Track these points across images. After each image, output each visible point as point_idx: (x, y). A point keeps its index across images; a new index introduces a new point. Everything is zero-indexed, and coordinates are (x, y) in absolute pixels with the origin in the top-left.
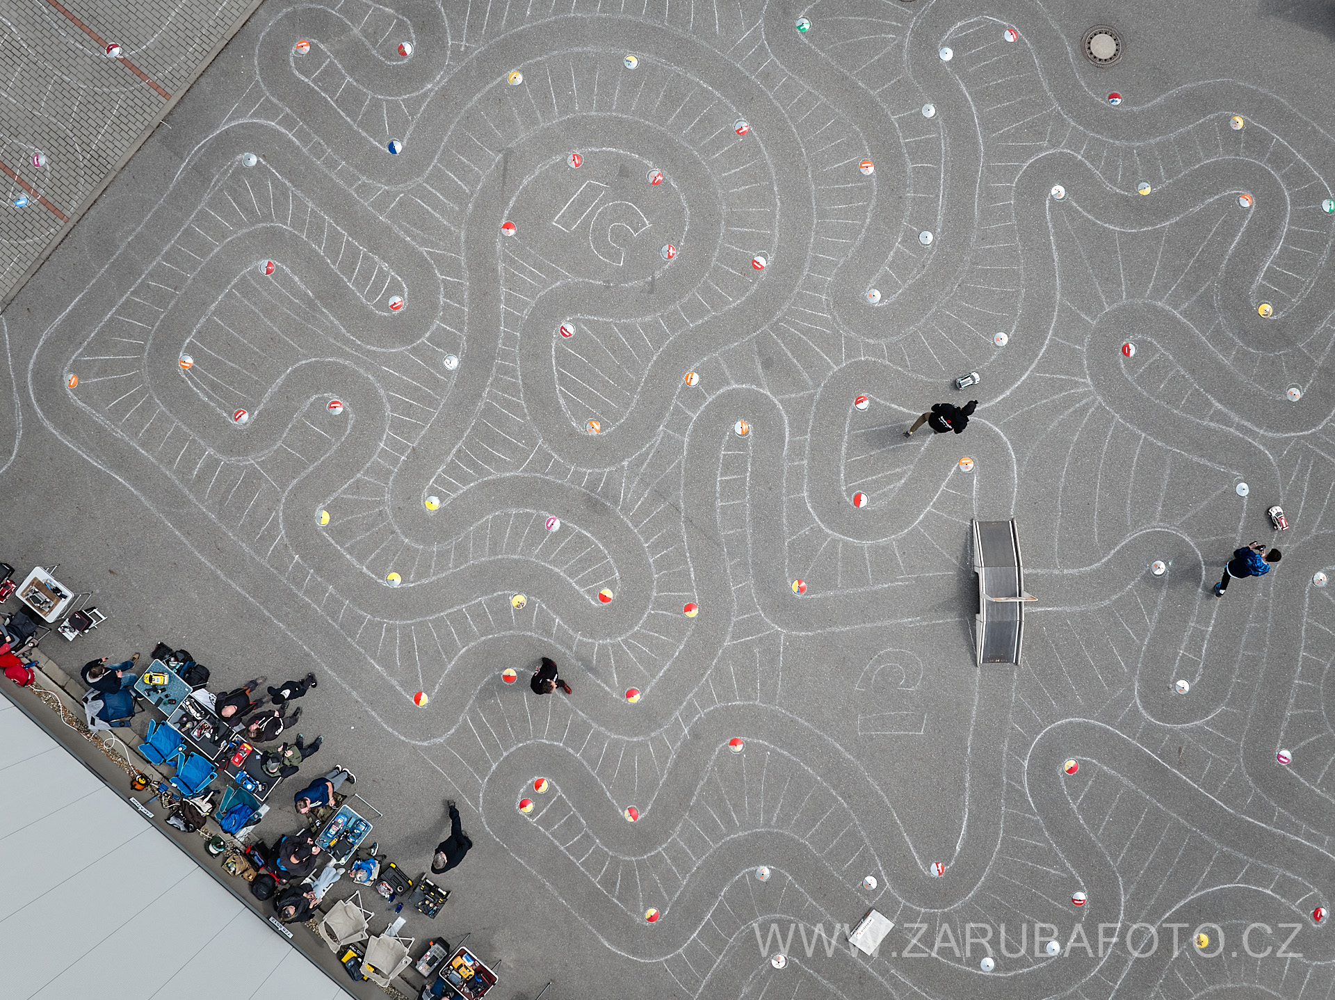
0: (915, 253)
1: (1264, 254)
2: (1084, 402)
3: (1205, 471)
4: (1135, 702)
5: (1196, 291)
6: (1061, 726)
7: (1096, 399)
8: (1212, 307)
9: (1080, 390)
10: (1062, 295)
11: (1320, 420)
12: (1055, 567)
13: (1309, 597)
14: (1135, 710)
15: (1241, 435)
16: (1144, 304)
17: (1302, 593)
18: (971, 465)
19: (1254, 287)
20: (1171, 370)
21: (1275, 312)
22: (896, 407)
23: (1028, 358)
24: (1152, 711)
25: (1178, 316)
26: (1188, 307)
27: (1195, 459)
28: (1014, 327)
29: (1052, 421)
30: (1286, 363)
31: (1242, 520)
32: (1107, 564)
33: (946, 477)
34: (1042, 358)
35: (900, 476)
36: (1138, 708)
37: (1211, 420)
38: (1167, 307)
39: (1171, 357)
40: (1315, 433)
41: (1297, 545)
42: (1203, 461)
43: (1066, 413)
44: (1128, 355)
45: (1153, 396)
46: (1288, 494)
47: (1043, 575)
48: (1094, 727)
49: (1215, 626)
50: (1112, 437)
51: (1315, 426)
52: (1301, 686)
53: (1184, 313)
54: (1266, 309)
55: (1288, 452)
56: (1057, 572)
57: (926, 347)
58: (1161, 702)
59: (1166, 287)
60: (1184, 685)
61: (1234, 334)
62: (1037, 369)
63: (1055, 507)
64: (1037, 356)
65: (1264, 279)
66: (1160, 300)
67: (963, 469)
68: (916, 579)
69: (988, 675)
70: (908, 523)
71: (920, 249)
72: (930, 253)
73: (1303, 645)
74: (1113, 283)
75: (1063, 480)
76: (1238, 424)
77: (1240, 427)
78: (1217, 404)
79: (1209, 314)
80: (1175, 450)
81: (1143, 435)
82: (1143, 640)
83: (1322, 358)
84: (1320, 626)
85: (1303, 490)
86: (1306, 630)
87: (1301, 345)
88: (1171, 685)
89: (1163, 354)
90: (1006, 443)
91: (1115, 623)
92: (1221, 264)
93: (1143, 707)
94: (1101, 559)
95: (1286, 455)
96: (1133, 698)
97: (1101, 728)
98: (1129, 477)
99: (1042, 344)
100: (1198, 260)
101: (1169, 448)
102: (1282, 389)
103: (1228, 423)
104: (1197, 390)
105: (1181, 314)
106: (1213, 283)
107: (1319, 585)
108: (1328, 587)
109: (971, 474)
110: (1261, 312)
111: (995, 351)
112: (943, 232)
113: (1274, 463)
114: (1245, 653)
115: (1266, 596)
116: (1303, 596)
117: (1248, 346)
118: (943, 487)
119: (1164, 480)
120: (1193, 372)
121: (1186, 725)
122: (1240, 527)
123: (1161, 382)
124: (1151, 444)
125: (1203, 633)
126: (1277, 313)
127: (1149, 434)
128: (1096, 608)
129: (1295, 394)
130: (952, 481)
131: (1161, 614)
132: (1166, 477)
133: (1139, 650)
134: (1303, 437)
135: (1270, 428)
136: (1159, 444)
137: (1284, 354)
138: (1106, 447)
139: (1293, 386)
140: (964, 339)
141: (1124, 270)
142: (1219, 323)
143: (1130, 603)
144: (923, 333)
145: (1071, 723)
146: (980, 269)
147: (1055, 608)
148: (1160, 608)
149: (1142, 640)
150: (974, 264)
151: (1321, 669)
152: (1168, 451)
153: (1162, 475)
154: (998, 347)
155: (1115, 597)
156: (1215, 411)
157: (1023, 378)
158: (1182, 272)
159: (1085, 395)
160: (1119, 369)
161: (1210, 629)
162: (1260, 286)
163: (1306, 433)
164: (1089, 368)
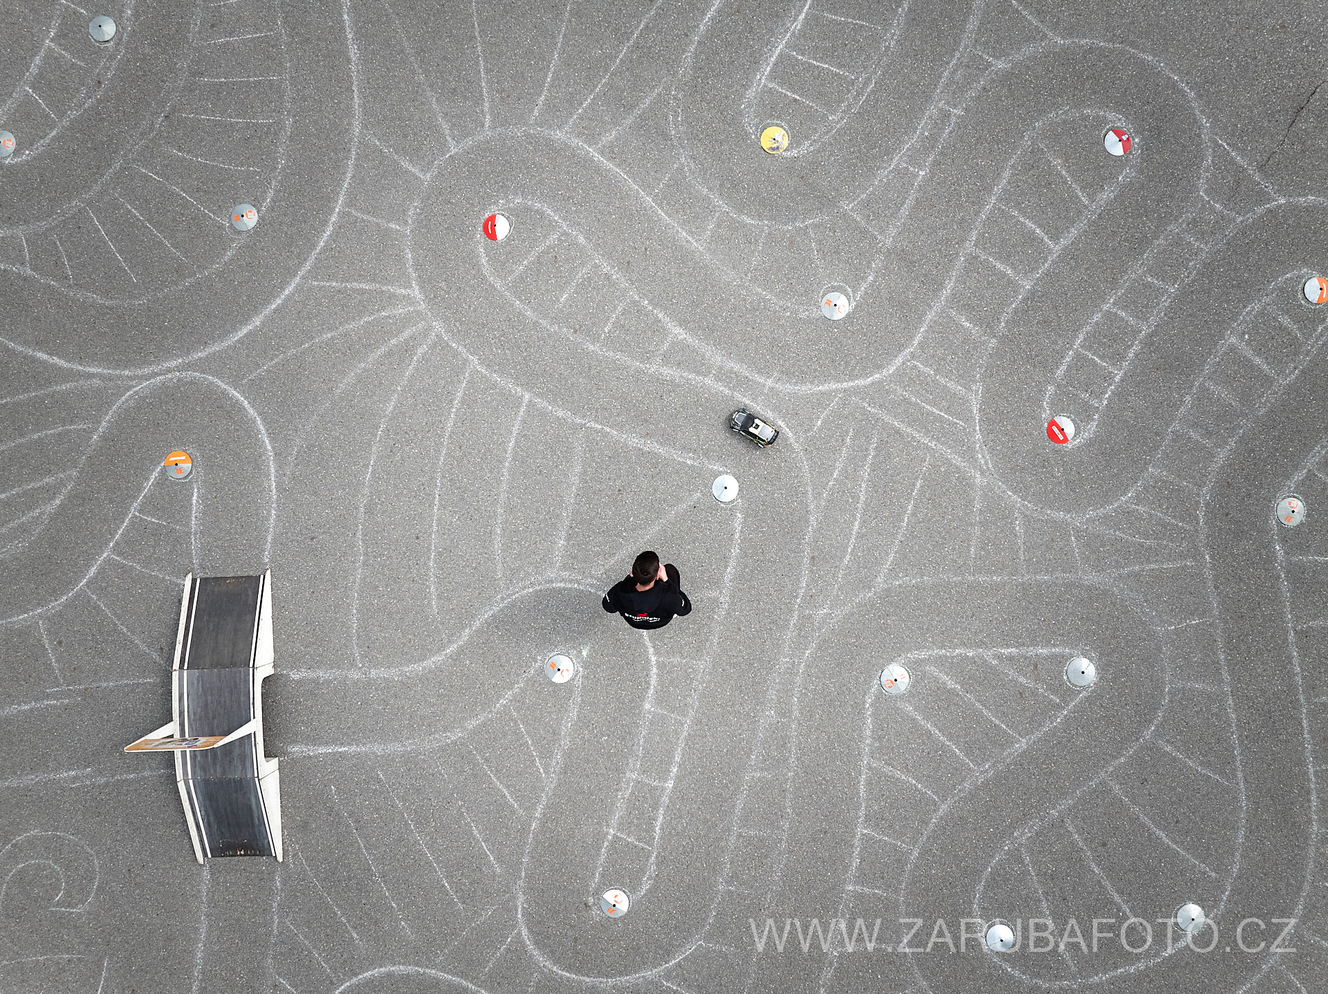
0: (84, 60)
1: (771, 30)
2: (407, 333)
3: (655, 466)
4: (519, 934)
5: (632, 107)
6: (371, 981)
7: (430, 328)
8: (666, 136)
9: (400, 311)
10: (365, 127)
11: (890, 355)
12: (353, 664)
13: (873, 715)
14: (518, 951)
15: (727, 391)
16: (528, 136)
17: (859, 708)
18: (187, 466)
19: (751, 93)
20: (583, 264)
21: (795, 142)
22: (44, 356)
23: (297, 251)
24: (553, 952)
25: (597, 157)
26: (617, 139)
27: (634, 441)
28: (271, 194)
29: (344, 373)
30: (820, 242)
31: (732, 563)
32: (456, 658)
33: (140, 490)
34: (324, 250)
35: (52, 492)
36: (524, 946)
37: (666, 360)
38: (575, 142)
39: (581, 239)
40: (880, 382)
41: (847, 609)
42: (652, 446)
43: (373, 357)
44: (492, 236)
45: (545, 317)
46: (827, 507)
47: (328, 682)
48: (436, 983)
49: (679, 779)
50: (463, 402)
51: (879, 367)
52: (860, 897)
53: (610, 152)
54: (775, 137)
55: (824, 422)
56: (355, 675)
57: (101, 240)
58: (570, 933)
59: (572, 101)
60: (618, 900)
61: (710, 189)
62: (314, 273)
63: (352, 546)
64: (314, 246)
65: (773, 76)
66: (560, 127)
67: (174, 475)
68: (85, 693)
69: (225, 882)
70: (69, 584)
71: (92, 50)
72: (112, 57)
73: (862, 813)
74: (466, 98)
75: (366, 491)
76: (721, 368)
77: (723, 376)
78: (677, 330)
79: (660, 151)
80: (593, 424)
81: (527, 397)
82: (533, 808)
83: (893, 231)
84: (898, 774)
85: (856, 498)
86: (869, 783)
87: (847, 206)
88: (591, 900)
89: (565, 234)
90: (254, 422)
91: (475, 776)
92: (684, 51)
93: (536, 943)
94: (442, 648)
95: (820, 429)
96: (514, 927)
97: (450, 985)
98: (499, 482)
99: (324, 223)
100: (637, 46)
101: (579, 421)
102: (809, 295)
103: (701, 367)
104: (635, 302)
105: (602, 153)
106: (668, 89)
107: (894, 691)
108: (911, 694)
109: (185, 486)
110: (766, 143)
111: (232, 240)
112: (136, 15)
113: (796, 446)
114: (744, 831)
115: (784, 715)
116: (860, 713)
117: (741, 212)
118: (133, 510)
119: (569, 486)
120: (627, 266)
121: (623, 979)
122: (727, 577)
123: (562, 290)
124: (543, 414)
125: (654, 795)
126: (798, 144)
127: (538, 395)
128: (436, 745)
129: (840, 306)
130: (150, 499)
131: (568, 755)
132: (575, 480)
133: (524, 831)
134: (856, 391)
135: (787, 374)
136: (560, 414)
137: (815, 226)
138: (450, 424)
139: (834, 289)
140: (174, 220)
141: (488, 71)
142: (681, 169)
143: (505, 735)
144: (98, 212)
145: (390, 975)
146: (205, 85)
147: (354, 748)
148: (566, 743)
149: (530, 809)
150: (194, 74)
151: (901, 861)
152: (576, 428)
153: (566, 475)
154: (239, 233)
155: (472, 724)
156: (673, 345)
157: (287, 292)
158: (606, 71)
159: (407, 320)
160: (477, 266)
161: (670, 784)
162: (763, 92)
163: (861, 382)
164: (418, 266)
